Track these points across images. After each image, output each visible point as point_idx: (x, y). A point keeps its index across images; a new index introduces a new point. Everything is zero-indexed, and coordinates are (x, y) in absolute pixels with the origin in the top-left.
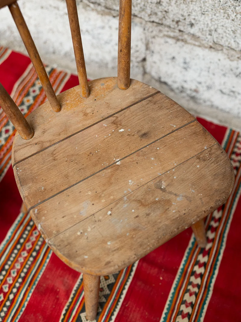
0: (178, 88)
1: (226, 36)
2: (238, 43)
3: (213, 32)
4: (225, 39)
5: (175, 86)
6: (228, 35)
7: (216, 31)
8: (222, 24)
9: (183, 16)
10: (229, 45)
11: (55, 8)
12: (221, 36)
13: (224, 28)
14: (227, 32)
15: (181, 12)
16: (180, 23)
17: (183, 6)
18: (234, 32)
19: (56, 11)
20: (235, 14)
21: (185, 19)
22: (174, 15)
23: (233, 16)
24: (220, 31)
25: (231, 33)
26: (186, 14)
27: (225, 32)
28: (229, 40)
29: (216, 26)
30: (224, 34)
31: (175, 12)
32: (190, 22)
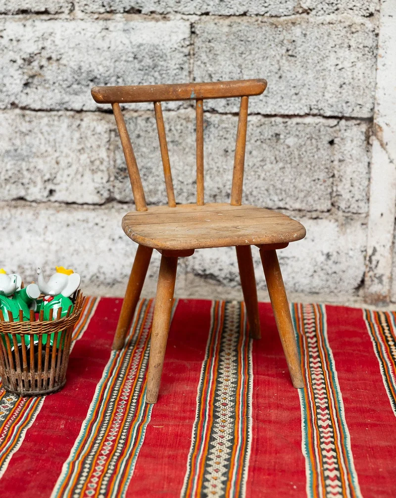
0: (225, 278)
1: (262, 197)
2: (274, 201)
3: (249, 196)
4: (261, 200)
5: (222, 275)
6: (263, 195)
7: (251, 194)
8: (256, 185)
9: (218, 188)
10: (267, 206)
11: (84, 221)
12: (257, 198)
13: (258, 190)
14: (262, 192)
15: (216, 185)
16: (217, 197)
17: (217, 179)
18: (267, 190)
19: (85, 225)
20: (264, 173)
21: (221, 192)
22: (211, 190)
23: (263, 175)
24: (255, 193)
25: (266, 192)
26: (221, 186)
27: (260, 193)
28: (265, 200)
29: (250, 190)
30: (260, 195)
31: (211, 186)
32: (227, 192)
